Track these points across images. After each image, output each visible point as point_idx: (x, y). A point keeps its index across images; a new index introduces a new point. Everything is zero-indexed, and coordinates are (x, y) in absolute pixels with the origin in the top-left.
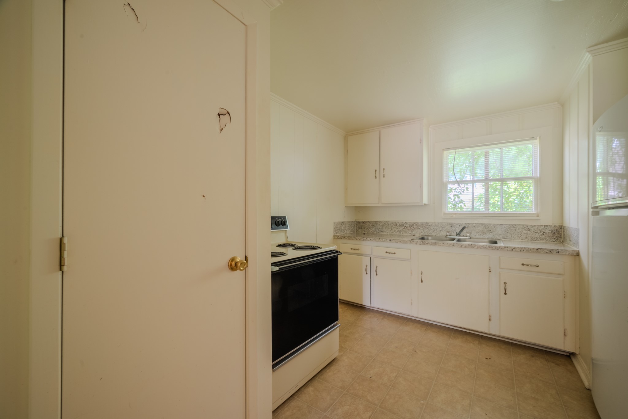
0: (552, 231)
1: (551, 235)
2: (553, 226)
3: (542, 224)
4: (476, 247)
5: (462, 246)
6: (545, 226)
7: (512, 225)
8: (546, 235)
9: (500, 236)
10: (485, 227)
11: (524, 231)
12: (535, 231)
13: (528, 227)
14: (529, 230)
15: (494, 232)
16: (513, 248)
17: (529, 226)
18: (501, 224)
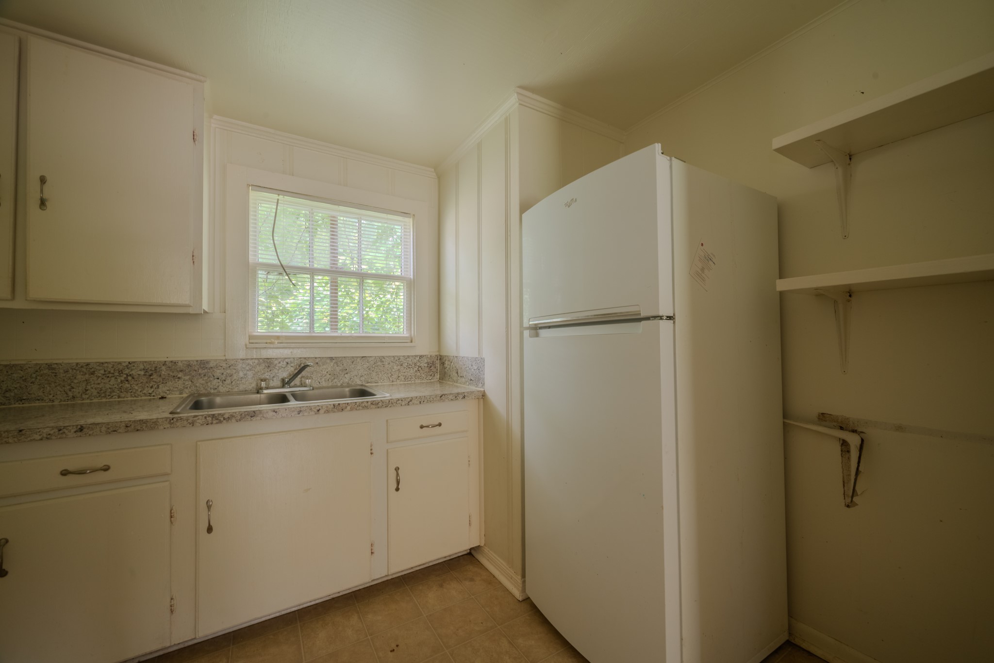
0: (428, 363)
1: (427, 370)
2: (429, 356)
3: (417, 354)
4: (349, 408)
5: (318, 411)
6: (421, 357)
7: (379, 357)
8: (421, 371)
9: (362, 379)
10: (336, 363)
11: (395, 367)
12: (409, 367)
13: (400, 360)
14: (402, 365)
15: (351, 373)
16: (409, 400)
17: (401, 358)
18: (363, 357)
